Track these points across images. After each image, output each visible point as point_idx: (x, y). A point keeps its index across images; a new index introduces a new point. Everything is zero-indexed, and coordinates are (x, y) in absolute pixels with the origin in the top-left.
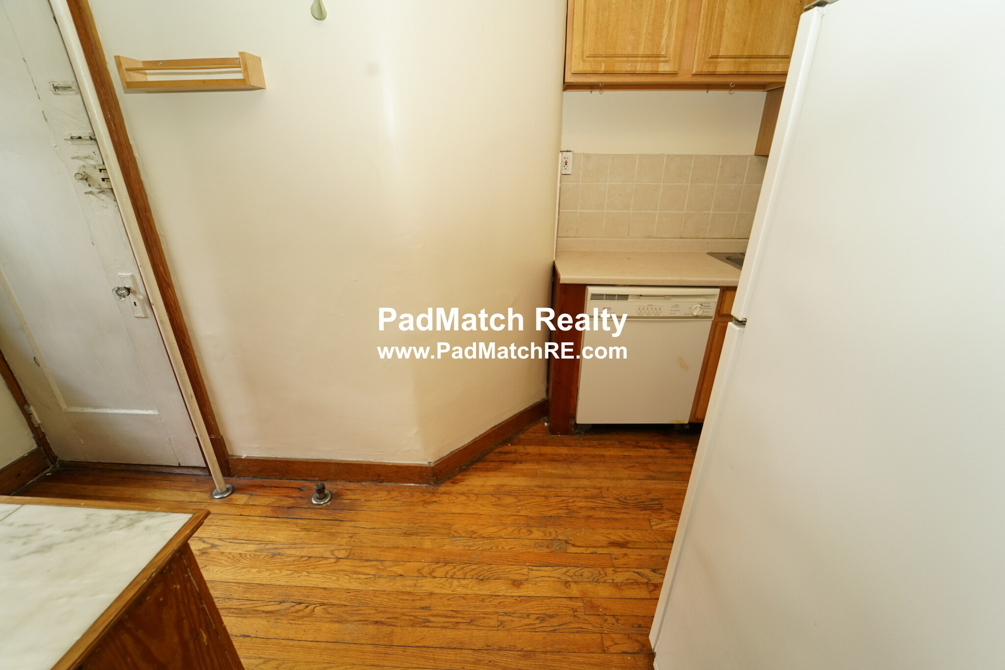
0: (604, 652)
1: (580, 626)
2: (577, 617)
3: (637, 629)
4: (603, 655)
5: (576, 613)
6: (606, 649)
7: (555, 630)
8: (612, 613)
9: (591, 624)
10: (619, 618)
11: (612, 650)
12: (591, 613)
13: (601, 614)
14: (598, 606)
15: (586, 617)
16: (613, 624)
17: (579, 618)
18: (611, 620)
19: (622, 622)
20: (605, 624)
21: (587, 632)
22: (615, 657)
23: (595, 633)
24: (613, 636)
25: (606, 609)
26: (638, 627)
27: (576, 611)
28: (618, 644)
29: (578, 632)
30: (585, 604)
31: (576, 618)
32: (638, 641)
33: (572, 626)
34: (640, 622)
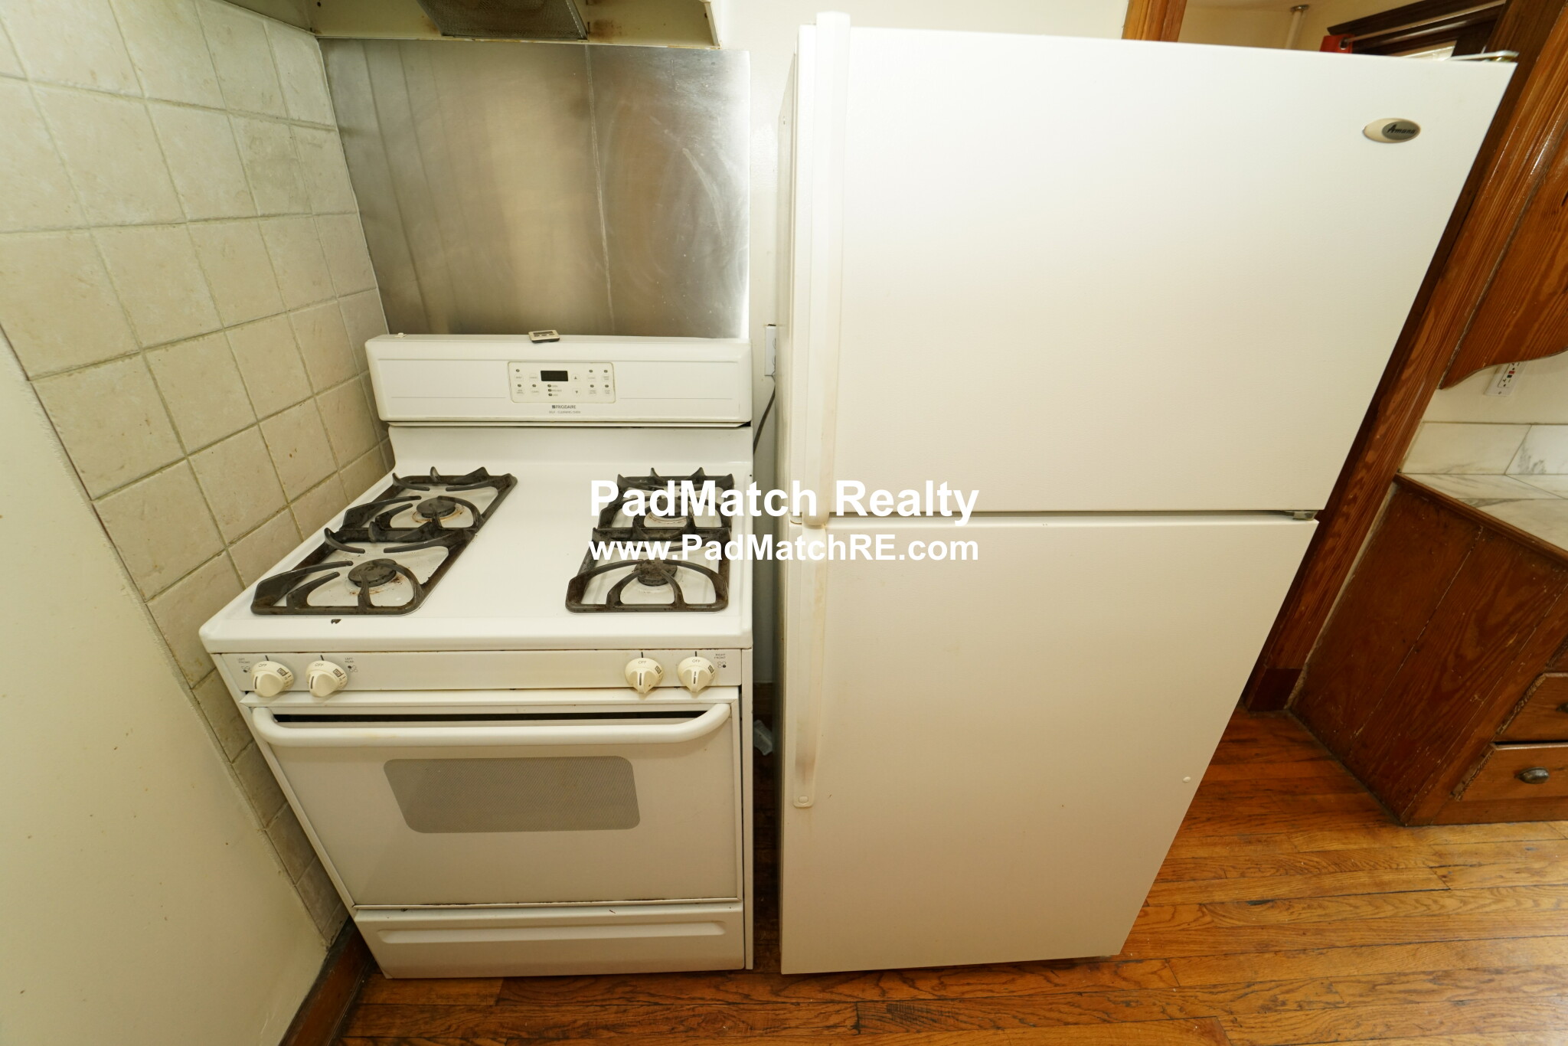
0: (1167, 960)
1: (1216, 996)
2: (1226, 1011)
3: (1131, 998)
4: (1167, 955)
5: (1231, 1017)
6: (1167, 965)
7: (1249, 986)
8: (1176, 1023)
9: (1201, 1002)
10: (1161, 1016)
11: (1156, 965)
12: (1208, 1021)
13: (1192, 1020)
14: (1202, 1034)
15: (1213, 1013)
16: (1168, 1004)
17: (1223, 1010)
18: (1173, 1010)
19: (1155, 1009)
20: (1180, 1002)
21: (1202, 987)
22: (1151, 954)
23: (1190, 987)
24: (1162, 985)
25: (1188, 1031)
26: (1130, 1001)
27: (1232, 1021)
28: (1152, 973)
29: (1215, 986)
30: (1225, 1035)
31: (1227, 1008)
32: (1124, 979)
33: (1228, 996)
34: (1129, 1011)
